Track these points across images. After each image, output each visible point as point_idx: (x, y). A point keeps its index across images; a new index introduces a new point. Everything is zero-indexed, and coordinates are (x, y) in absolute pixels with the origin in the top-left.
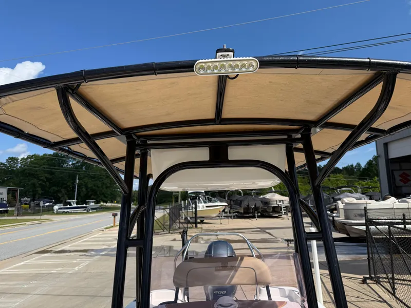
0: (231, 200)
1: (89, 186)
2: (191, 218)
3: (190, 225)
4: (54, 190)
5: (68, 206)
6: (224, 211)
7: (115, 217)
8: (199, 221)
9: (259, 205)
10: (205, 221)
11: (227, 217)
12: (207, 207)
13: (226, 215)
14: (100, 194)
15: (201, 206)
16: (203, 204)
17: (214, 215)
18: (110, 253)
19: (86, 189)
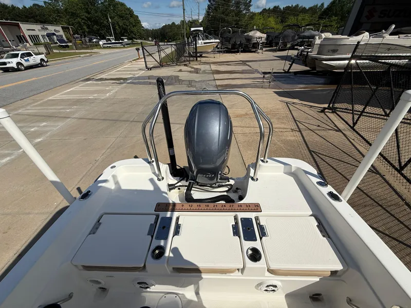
0: (222, 37)
1: (121, 25)
2: (193, 53)
3: (192, 59)
4: (96, 28)
5: (109, 42)
6: (217, 47)
7: (138, 51)
8: (198, 55)
9: (244, 41)
10: (203, 55)
11: (219, 52)
12: (205, 43)
13: (218, 50)
14: (130, 32)
15: (200, 43)
16: (202, 41)
17: (210, 51)
18: (134, 81)
19: (119, 28)
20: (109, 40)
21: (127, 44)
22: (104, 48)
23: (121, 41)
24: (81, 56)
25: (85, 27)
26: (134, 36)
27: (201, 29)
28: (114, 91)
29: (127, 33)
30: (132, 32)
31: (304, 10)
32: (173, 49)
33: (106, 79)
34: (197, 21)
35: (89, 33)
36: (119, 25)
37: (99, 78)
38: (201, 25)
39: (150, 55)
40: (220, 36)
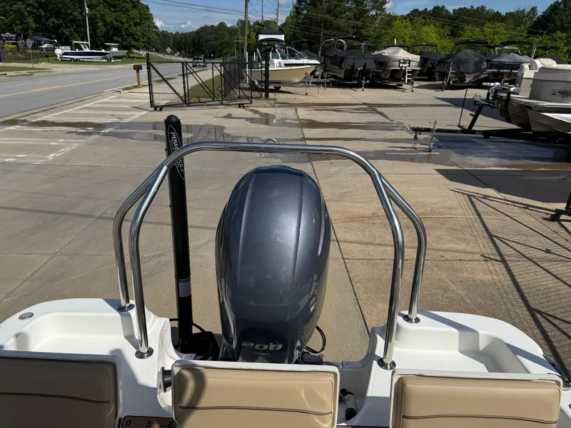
0: (326, 57)
1: (108, 20)
2: (259, 82)
3: (255, 94)
4: (54, 23)
5: (77, 51)
6: (313, 73)
7: (138, 72)
8: (271, 87)
9: (371, 66)
10: (282, 89)
11: (318, 84)
12: (286, 65)
13: (315, 80)
14: (127, 35)
15: (277, 63)
16: (280, 60)
17: (297, 80)
18: (118, 131)
19: (104, 25)
20: (78, 46)
21: (115, 58)
22: (63, 61)
23: (103, 51)
24: (9, 73)
25: (30, 20)
26: (134, 43)
27: (282, 37)
28: (68, 149)
29: (120, 35)
30: (132, 35)
31: (496, 17)
32: (217, 73)
33: (54, 124)
34: (275, 23)
35: (37, 31)
36: (105, 21)
37: (39, 119)
38: (281, 31)
39: (165, 81)
40: (320, 53)
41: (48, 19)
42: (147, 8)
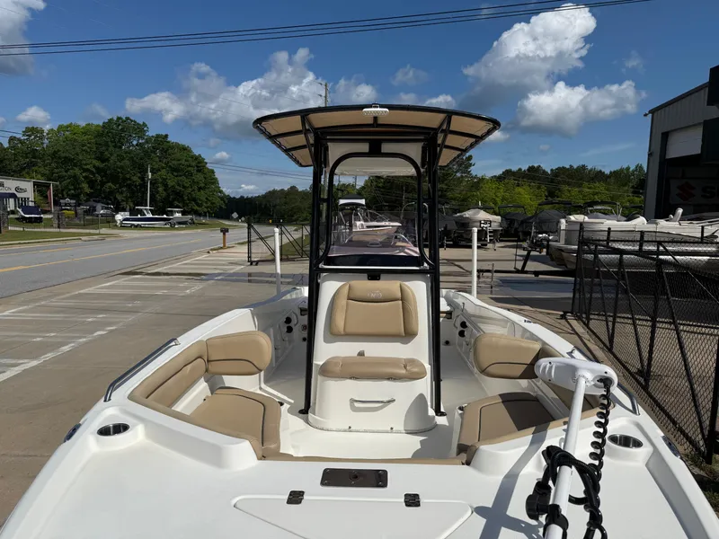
1: (170, 183)
4: (110, 187)
5: (139, 216)
12: (368, 227)
14: (188, 199)
16: (362, 222)
19: (165, 190)
20: (140, 212)
22: (123, 227)
23: (165, 216)
25: (85, 186)
26: (196, 208)
27: (363, 202)
29: (183, 201)
30: (194, 200)
31: (598, 176)
34: (353, 186)
35: (90, 196)
36: (166, 185)
38: (359, 195)
40: (402, 217)
41: (103, 184)
42: (213, 172)
